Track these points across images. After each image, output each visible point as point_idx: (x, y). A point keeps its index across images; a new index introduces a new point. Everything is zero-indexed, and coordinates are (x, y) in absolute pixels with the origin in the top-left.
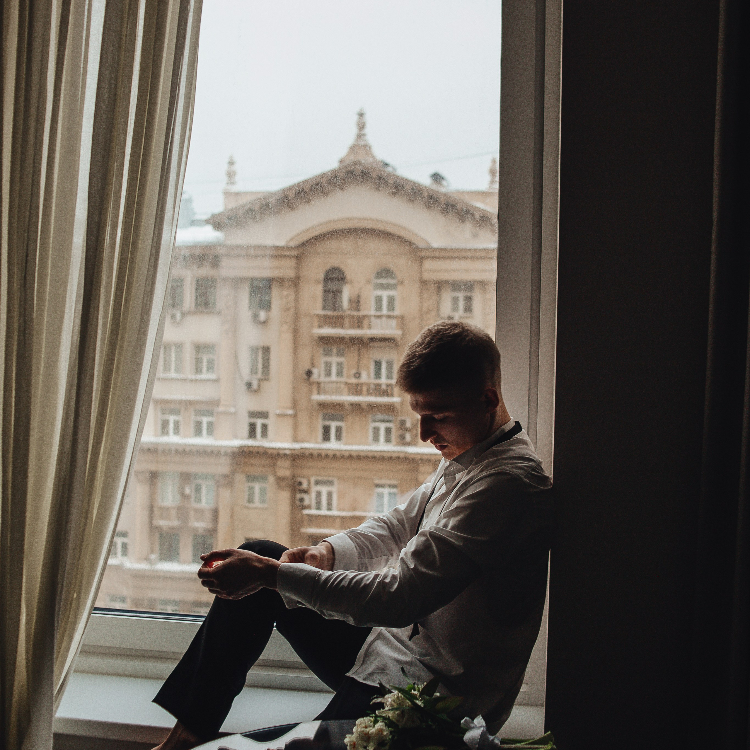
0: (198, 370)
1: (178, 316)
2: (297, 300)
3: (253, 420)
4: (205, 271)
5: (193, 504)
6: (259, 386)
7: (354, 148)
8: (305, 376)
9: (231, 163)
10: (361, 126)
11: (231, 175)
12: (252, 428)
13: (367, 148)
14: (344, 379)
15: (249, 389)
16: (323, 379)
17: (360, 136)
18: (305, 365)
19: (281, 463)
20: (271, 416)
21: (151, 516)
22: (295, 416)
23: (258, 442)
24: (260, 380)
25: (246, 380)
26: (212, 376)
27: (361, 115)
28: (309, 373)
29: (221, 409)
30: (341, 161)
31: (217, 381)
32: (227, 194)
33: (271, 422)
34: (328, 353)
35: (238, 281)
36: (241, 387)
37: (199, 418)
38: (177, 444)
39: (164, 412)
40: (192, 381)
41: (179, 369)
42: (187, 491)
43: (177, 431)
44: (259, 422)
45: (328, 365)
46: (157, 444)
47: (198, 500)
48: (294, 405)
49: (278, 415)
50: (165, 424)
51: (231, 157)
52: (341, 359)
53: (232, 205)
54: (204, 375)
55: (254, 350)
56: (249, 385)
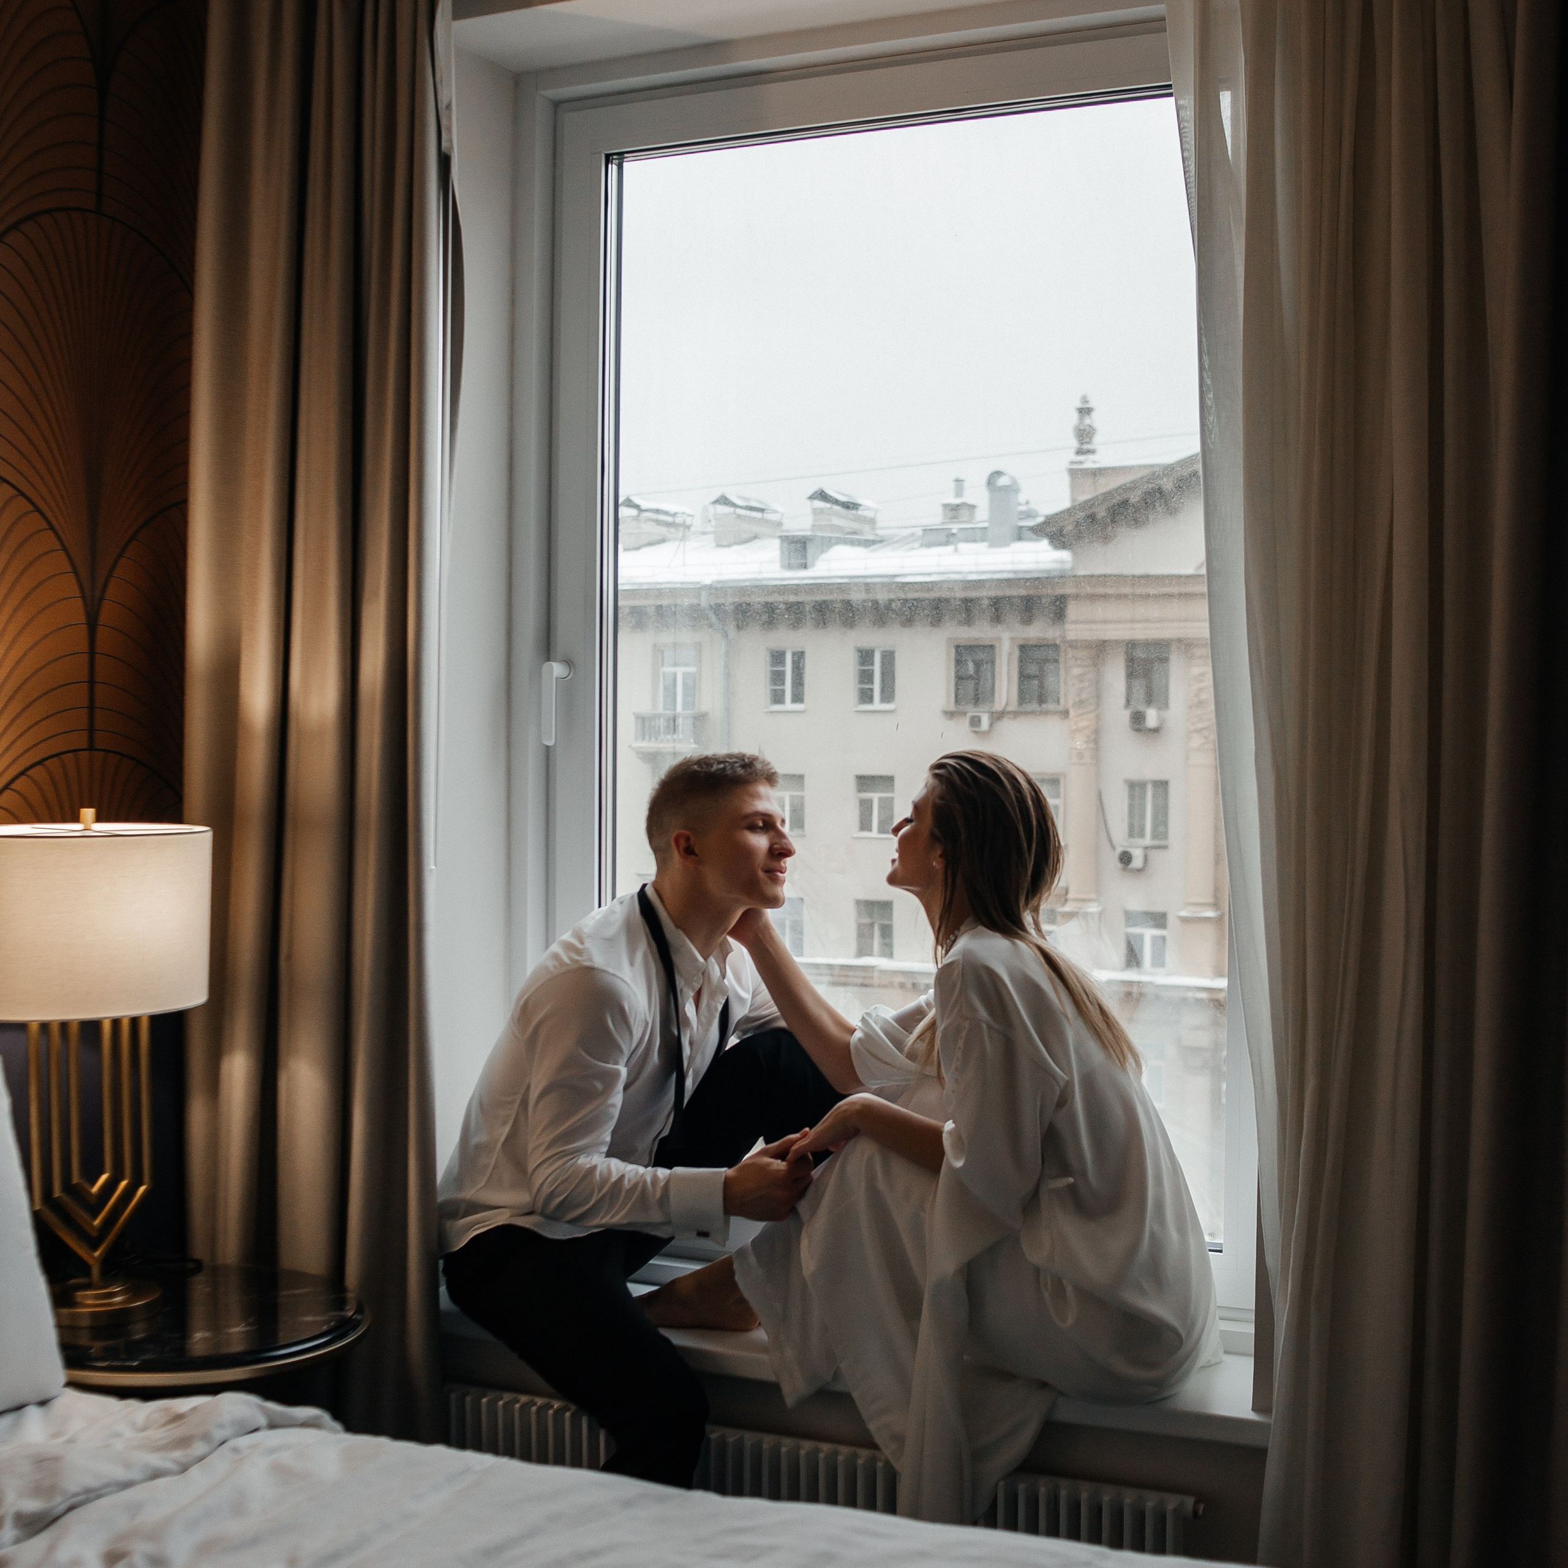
1: (985, 720)
3: (1135, 931)
4: (1037, 631)
6: (1146, 859)
9: (1085, 411)
11: (1085, 435)
12: (1134, 947)
15: (1124, 869)
19: (1189, 1017)
20: (1172, 920)
22: (1220, 923)
23: (1147, 975)
24: (1148, 849)
25: (1119, 850)
29: (1070, 907)
32: (1076, 474)
33: (1171, 934)
35: (1100, 649)
36: (1111, 861)
44: (1148, 935)
48: (1217, 900)
49: (1185, 920)
51: (1085, 400)
53: (1087, 494)
55: (1135, 787)
56: (1126, 858)
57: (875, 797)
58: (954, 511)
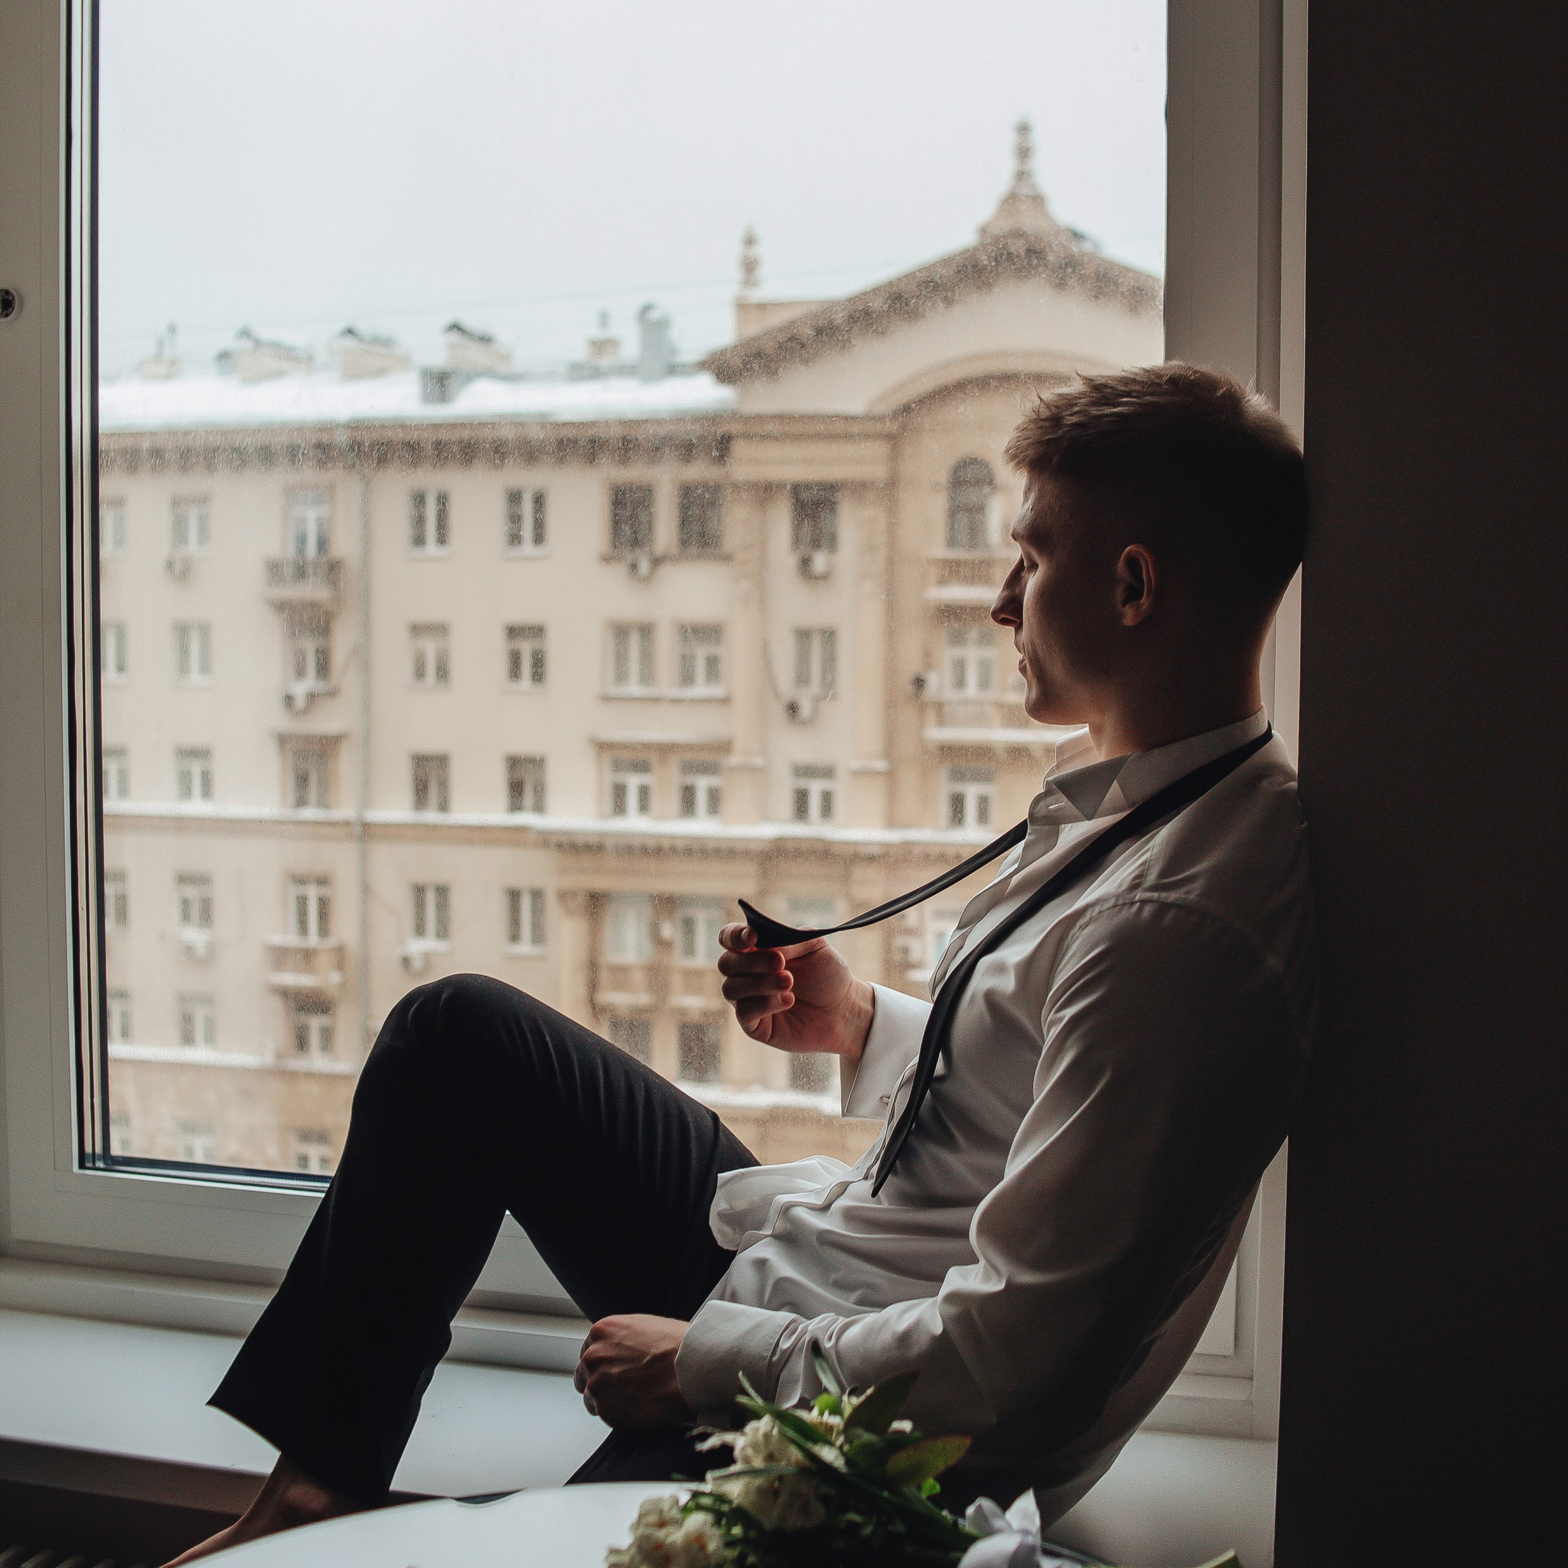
0: (687, 678)
1: (644, 566)
2: (892, 529)
3: (803, 783)
4: (699, 471)
5: (679, 960)
6: (815, 711)
7: (1011, 200)
8: (909, 688)
9: (750, 241)
10: (1024, 153)
11: (750, 267)
12: (801, 800)
13: (1038, 200)
14: (993, 695)
15: (791, 720)
16: (950, 694)
17: (1022, 175)
18: (911, 664)
19: (860, 872)
20: (841, 773)
21: (593, 986)
22: (890, 775)
23: (814, 829)
24: (817, 700)
25: (784, 699)
26: (717, 691)
27: (1024, 129)
28: (919, 683)
29: (735, 760)
30: (983, 231)
31: (726, 701)
32: (743, 307)
33: (840, 787)
34: (957, 639)
35: (765, 491)
36: (778, 712)
37: (690, 780)
38: (645, 835)
39: (617, 766)
40: (676, 701)
41: (647, 676)
42: (667, 931)
43: (644, 806)
44: (815, 788)
45: (960, 666)
46: (603, 835)
47: (690, 950)
48: (890, 749)
49: (856, 773)
50: (619, 792)
51: (750, 228)
52: (988, 653)
53: (753, 329)
54: (700, 689)
55: (803, 635)
56: (793, 709)
57: (526, 648)
58: (600, 346)
